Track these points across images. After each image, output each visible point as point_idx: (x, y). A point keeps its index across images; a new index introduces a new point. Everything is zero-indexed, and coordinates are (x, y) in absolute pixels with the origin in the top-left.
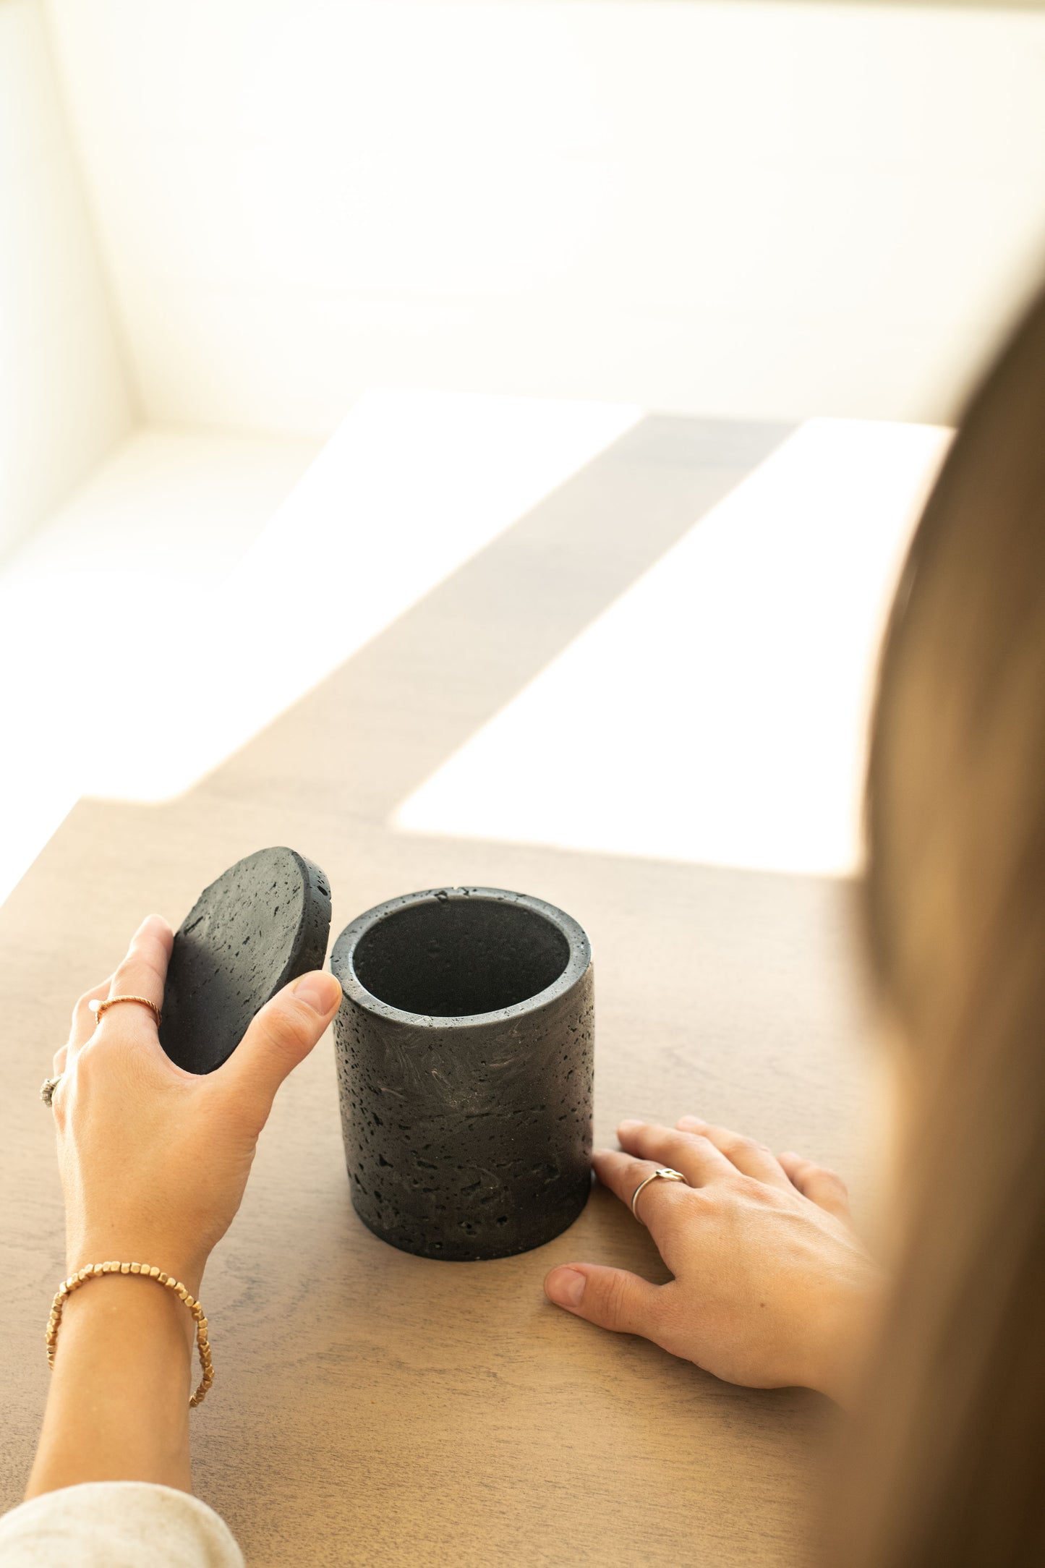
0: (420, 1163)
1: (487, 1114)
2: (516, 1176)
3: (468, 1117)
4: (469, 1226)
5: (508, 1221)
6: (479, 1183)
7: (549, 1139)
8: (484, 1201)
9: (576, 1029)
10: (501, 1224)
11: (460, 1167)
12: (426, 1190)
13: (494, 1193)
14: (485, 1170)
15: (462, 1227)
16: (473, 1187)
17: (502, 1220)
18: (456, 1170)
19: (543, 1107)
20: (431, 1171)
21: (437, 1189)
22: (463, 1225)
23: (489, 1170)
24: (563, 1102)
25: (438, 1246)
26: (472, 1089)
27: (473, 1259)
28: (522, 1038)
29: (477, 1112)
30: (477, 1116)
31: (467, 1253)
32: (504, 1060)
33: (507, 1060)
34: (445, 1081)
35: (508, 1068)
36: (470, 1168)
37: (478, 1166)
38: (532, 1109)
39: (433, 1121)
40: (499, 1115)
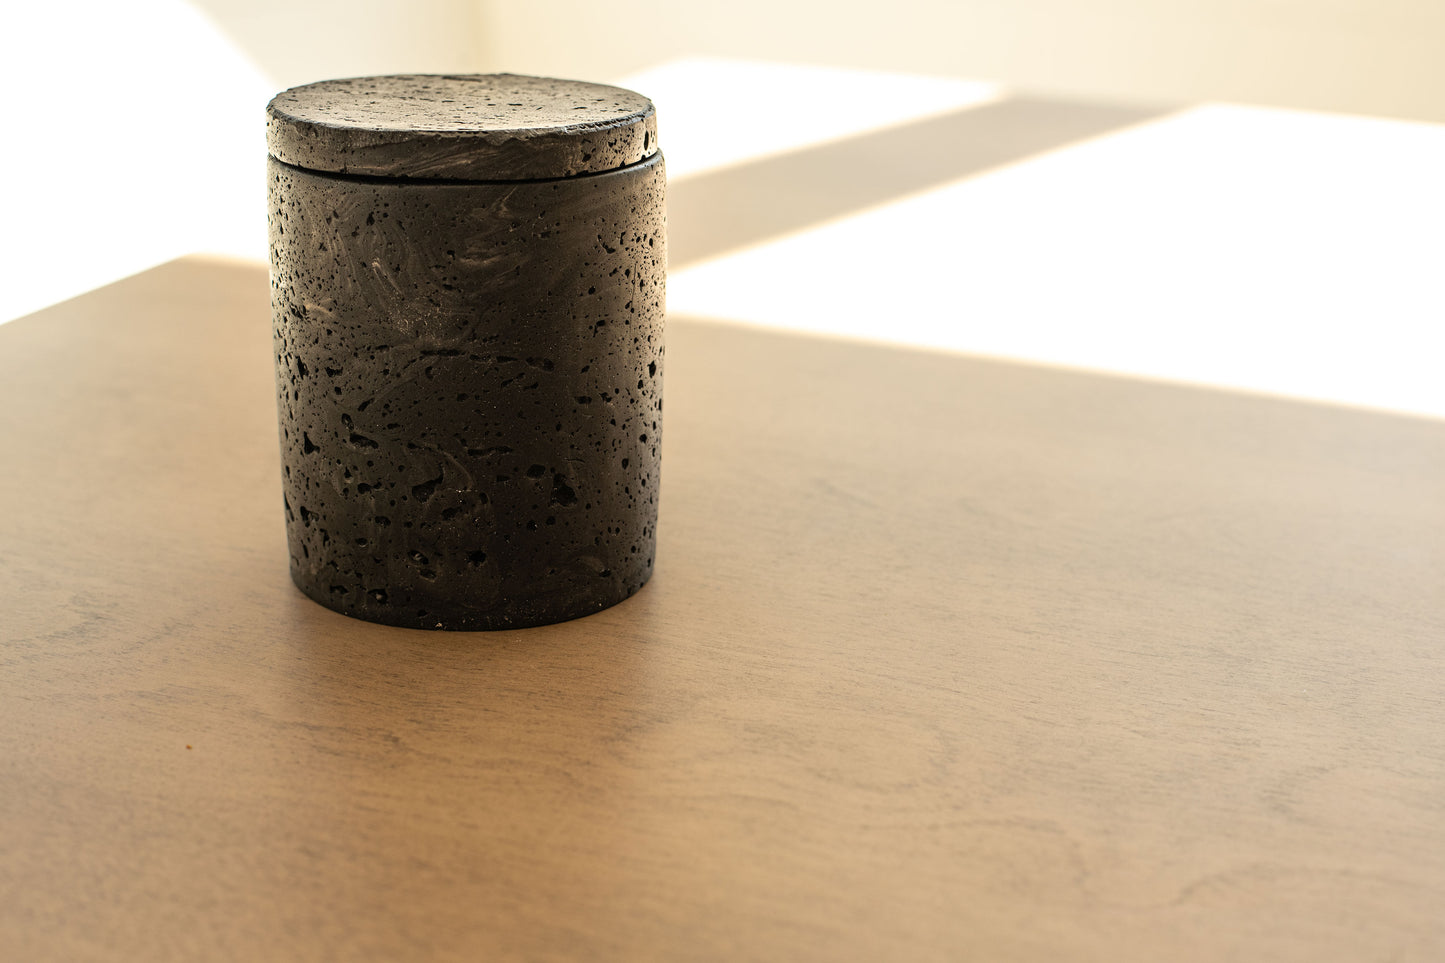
0: (355, 438)
1: (454, 352)
2: (500, 479)
3: (426, 353)
4: (425, 561)
5: (486, 562)
6: (440, 480)
7: (559, 428)
8: (449, 513)
9: (614, 250)
10: (476, 565)
11: (411, 446)
12: (363, 488)
13: (464, 502)
14: (450, 457)
15: (414, 561)
16: (430, 486)
17: (477, 557)
18: (405, 449)
19: (549, 365)
20: (368, 451)
21: (378, 486)
22: (417, 557)
23: (455, 457)
24: (585, 369)
25: (379, 597)
26: (431, 301)
27: (430, 626)
28: (516, 224)
29: (438, 344)
30: (440, 352)
31: (422, 613)
32: (483, 256)
33: (488, 257)
34: (392, 282)
35: (491, 272)
36: (426, 448)
37: (439, 447)
38: (530, 361)
39: (372, 358)
40: (474, 357)
